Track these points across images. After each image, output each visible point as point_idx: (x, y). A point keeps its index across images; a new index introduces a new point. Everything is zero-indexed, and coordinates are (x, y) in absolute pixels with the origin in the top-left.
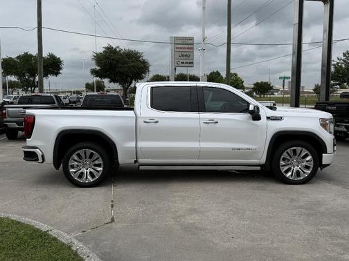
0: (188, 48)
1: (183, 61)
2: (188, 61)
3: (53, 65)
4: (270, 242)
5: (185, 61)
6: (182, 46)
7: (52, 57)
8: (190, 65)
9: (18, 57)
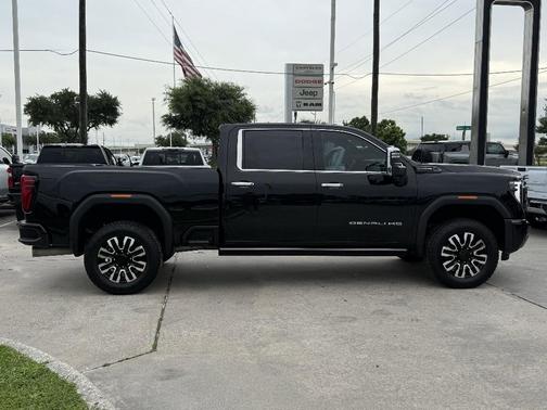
0: (316, 82)
1: (306, 101)
2: (314, 102)
3: (106, 110)
4: (393, 388)
5: (309, 102)
6: (305, 78)
7: (105, 96)
8: (318, 107)
9: (53, 96)
